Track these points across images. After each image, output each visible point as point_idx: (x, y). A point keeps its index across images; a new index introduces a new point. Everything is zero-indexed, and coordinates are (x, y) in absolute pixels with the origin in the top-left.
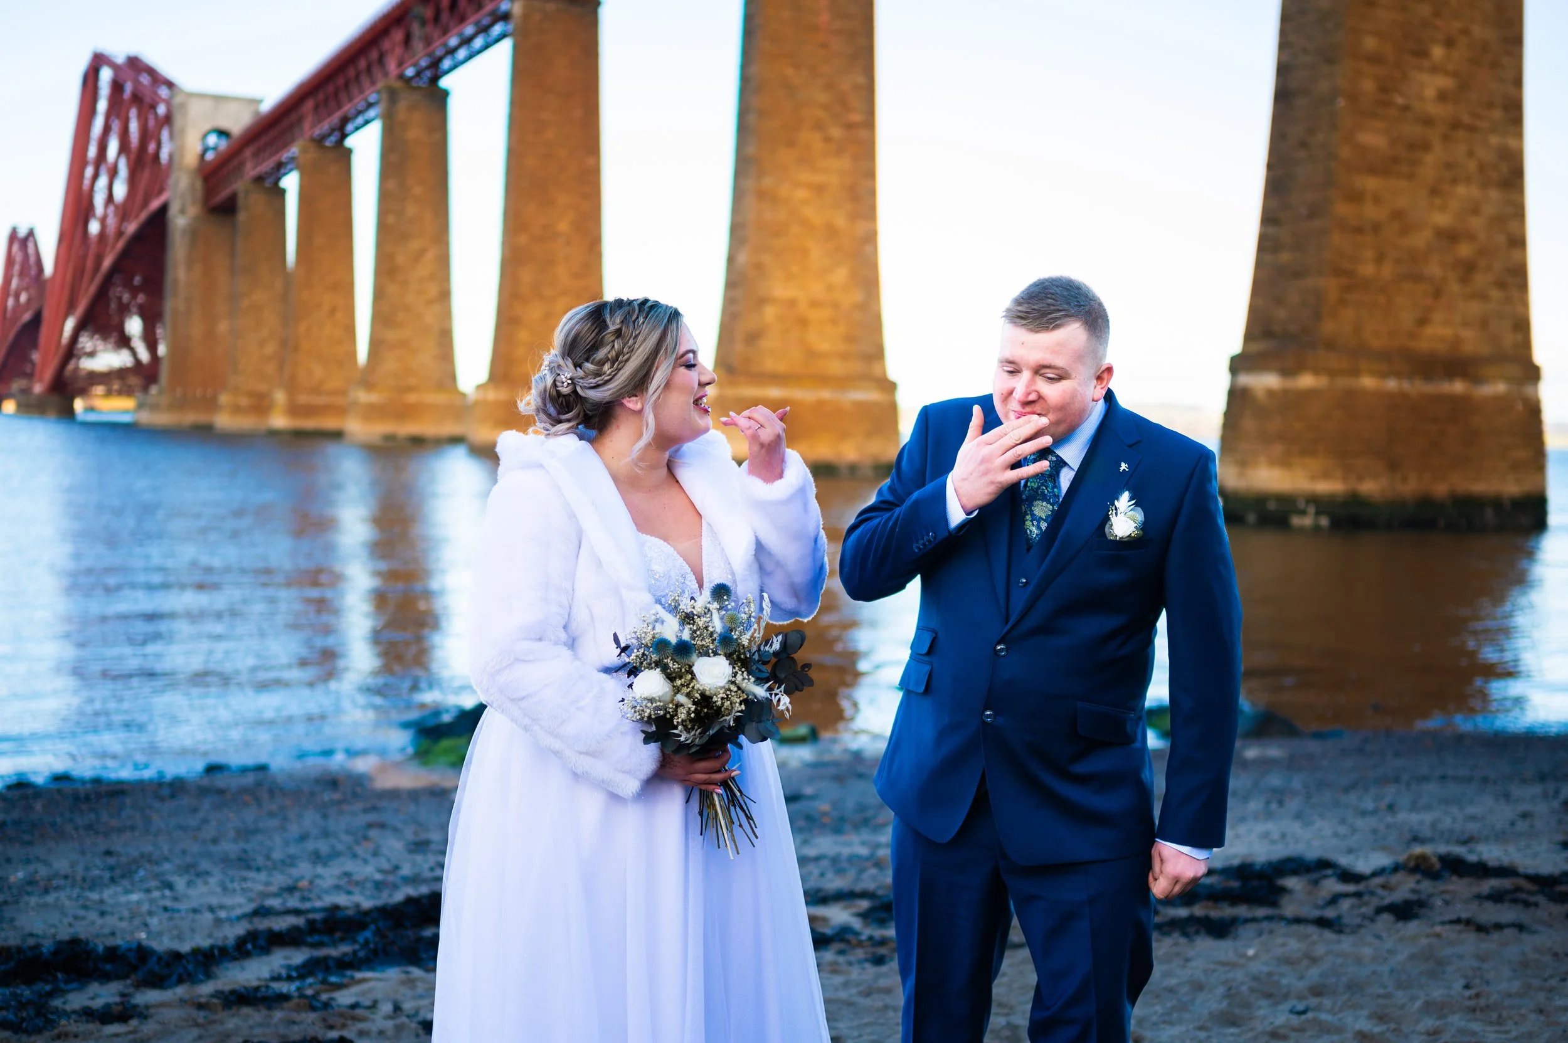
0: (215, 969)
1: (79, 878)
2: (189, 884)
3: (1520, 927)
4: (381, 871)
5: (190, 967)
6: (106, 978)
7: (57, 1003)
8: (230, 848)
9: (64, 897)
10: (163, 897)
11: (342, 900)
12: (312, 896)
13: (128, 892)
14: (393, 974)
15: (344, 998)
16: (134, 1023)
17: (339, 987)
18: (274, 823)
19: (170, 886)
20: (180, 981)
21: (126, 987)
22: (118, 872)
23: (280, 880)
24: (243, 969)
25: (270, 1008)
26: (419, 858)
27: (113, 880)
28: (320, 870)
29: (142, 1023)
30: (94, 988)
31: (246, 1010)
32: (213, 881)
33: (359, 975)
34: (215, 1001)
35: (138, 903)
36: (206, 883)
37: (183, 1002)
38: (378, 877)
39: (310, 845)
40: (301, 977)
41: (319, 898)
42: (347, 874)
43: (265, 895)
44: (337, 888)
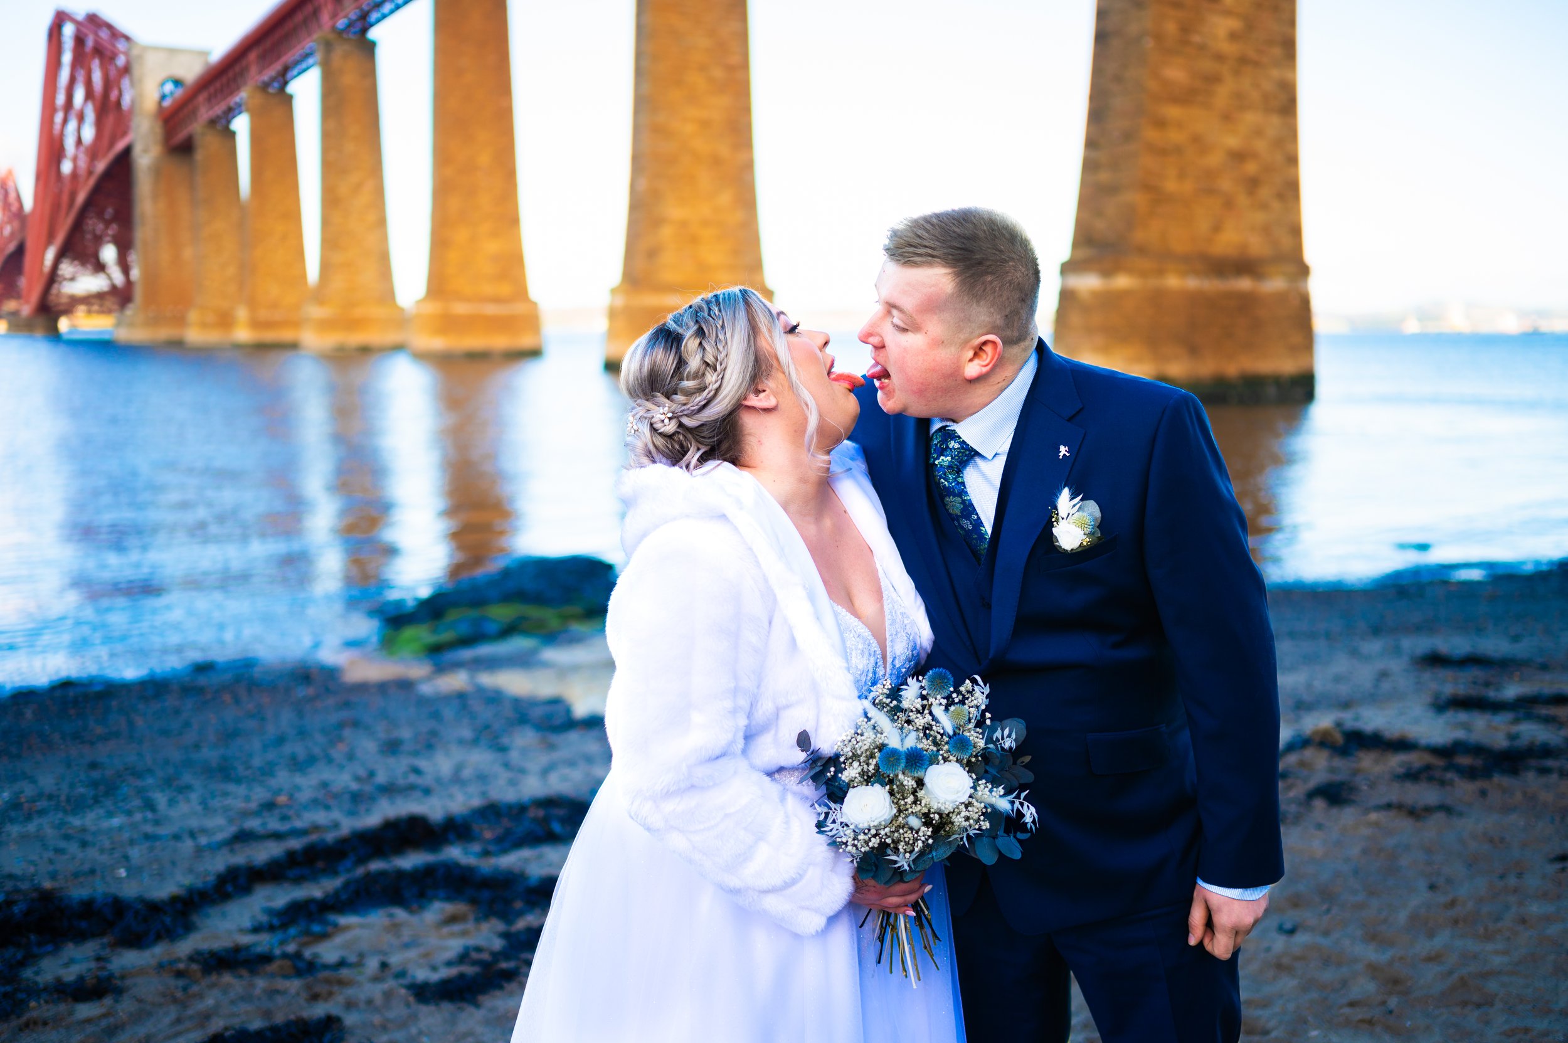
0: (195, 918)
1: (63, 798)
2: (172, 802)
3: (1446, 809)
4: (358, 779)
5: (168, 920)
6: (81, 937)
7: (28, 973)
8: (210, 754)
9: (45, 825)
10: (145, 821)
11: (320, 817)
12: (291, 813)
13: (110, 814)
14: (377, 918)
15: (328, 952)
16: (108, 1001)
17: (324, 936)
18: (251, 724)
19: (150, 806)
20: (158, 938)
21: (103, 946)
22: (102, 788)
23: (260, 794)
24: (224, 915)
25: (253, 972)
26: (391, 761)
27: (96, 801)
28: (299, 779)
29: (116, 1001)
30: (71, 950)
31: (227, 978)
32: (194, 797)
33: (343, 920)
34: (195, 967)
35: (120, 829)
36: (188, 801)
37: (160, 967)
38: (354, 786)
39: (288, 749)
40: (284, 926)
41: (299, 816)
42: (324, 785)
43: (245, 814)
44: (315, 803)
